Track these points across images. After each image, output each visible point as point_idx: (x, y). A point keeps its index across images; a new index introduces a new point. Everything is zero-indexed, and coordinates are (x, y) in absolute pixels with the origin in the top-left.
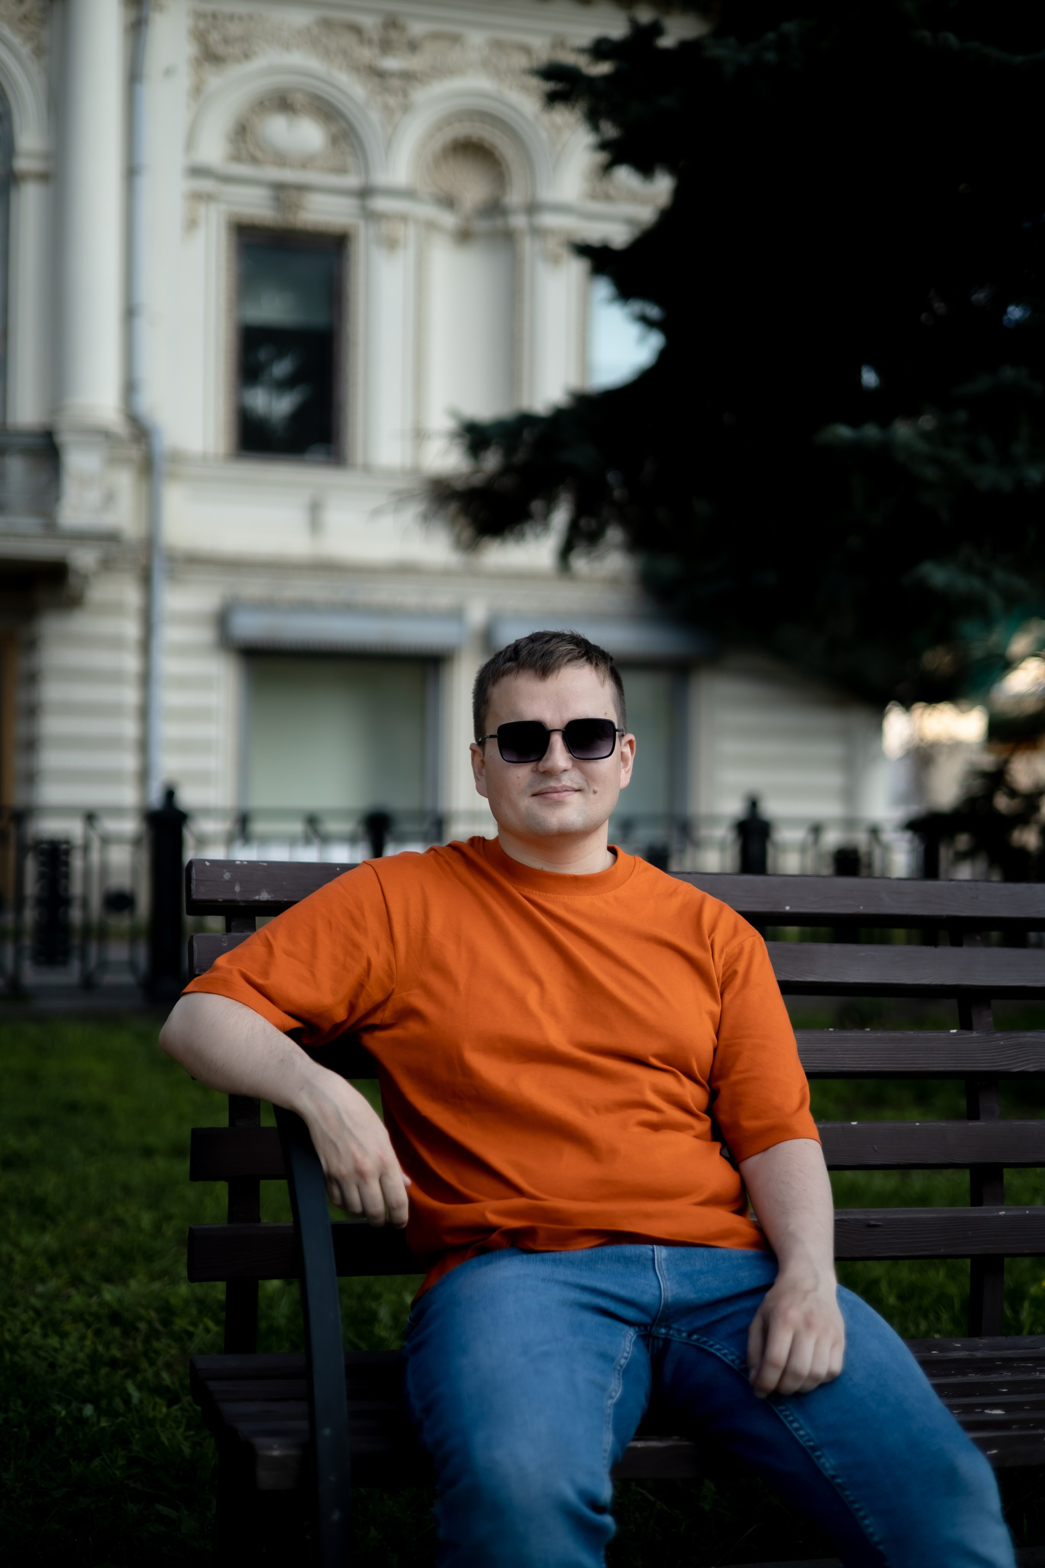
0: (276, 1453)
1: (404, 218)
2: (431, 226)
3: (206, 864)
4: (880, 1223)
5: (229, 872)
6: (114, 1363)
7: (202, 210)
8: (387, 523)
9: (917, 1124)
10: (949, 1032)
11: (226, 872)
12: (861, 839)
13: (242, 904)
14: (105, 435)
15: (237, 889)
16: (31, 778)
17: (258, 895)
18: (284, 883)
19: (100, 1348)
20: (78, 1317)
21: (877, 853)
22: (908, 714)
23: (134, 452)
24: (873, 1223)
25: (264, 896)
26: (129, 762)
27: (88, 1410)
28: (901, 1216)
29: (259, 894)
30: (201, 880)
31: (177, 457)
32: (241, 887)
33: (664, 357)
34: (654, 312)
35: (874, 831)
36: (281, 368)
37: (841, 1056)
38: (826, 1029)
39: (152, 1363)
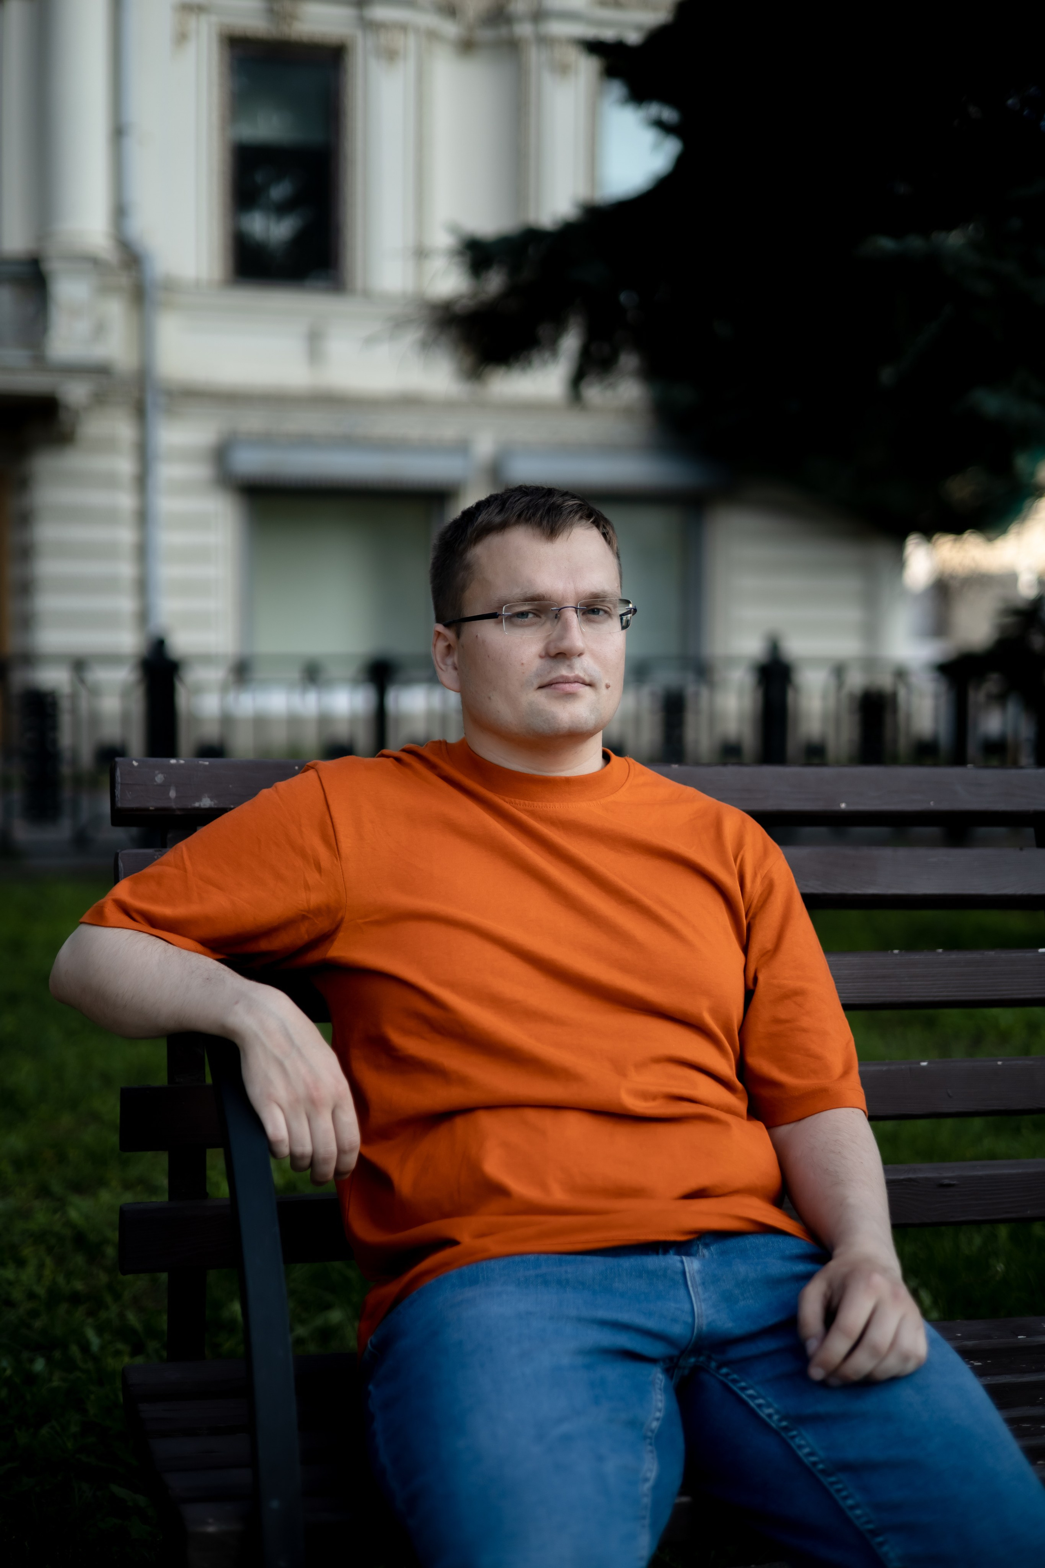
0: (211, 1529)
1: (403, 28)
2: (432, 35)
3: (133, 765)
4: (955, 1182)
5: (162, 773)
6: (75, 1299)
7: (192, 22)
8: (384, 352)
9: (1000, 1063)
10: (1038, 951)
11: (159, 773)
12: (885, 681)
13: (178, 813)
14: (94, 262)
15: (173, 794)
16: (27, 622)
17: (198, 802)
18: (231, 786)
19: (61, 1280)
20: (40, 1238)
21: (902, 694)
22: (930, 546)
23: (124, 280)
24: (946, 1182)
25: (206, 802)
26: (126, 604)
27: (39, 1365)
28: (980, 1173)
29: (199, 800)
30: (127, 784)
31: (171, 286)
32: (177, 791)
33: (681, 163)
34: (669, 114)
35: (901, 674)
36: (279, 192)
37: (908, 983)
38: (889, 951)
39: (117, 1297)
